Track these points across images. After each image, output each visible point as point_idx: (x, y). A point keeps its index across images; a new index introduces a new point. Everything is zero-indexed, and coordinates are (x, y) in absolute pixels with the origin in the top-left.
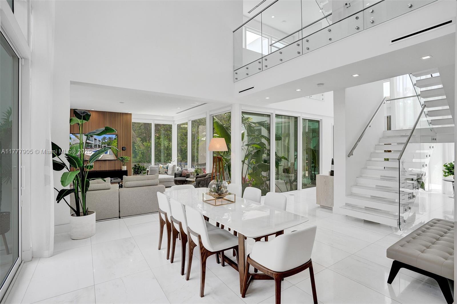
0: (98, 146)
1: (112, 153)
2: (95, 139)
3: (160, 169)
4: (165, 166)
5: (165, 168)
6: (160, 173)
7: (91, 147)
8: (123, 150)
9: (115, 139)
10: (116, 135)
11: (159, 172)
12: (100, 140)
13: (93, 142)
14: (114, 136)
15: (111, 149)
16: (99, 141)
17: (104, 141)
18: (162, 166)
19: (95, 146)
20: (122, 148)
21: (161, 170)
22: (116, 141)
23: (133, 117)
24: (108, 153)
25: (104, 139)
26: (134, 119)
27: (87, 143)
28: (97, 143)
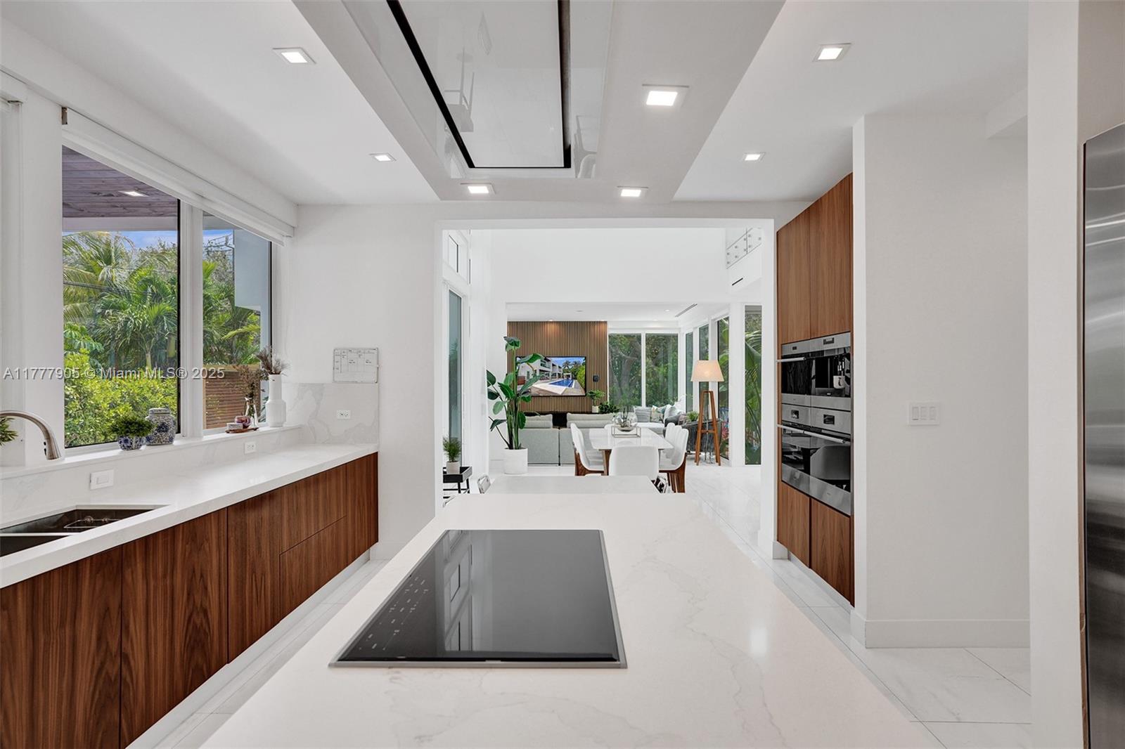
0: (557, 375)
1: (578, 384)
2: (553, 365)
4: (660, 409)
5: (659, 412)
6: (652, 420)
7: (547, 377)
8: (594, 380)
9: (583, 364)
10: (586, 358)
11: (651, 418)
12: (561, 366)
13: (551, 370)
14: (582, 360)
15: (576, 380)
16: (559, 367)
17: (567, 368)
18: (655, 408)
19: (554, 375)
20: (594, 377)
21: (654, 415)
22: (584, 367)
23: (609, 326)
24: (573, 386)
25: (567, 364)
26: (611, 329)
27: (540, 370)
28: (557, 371)
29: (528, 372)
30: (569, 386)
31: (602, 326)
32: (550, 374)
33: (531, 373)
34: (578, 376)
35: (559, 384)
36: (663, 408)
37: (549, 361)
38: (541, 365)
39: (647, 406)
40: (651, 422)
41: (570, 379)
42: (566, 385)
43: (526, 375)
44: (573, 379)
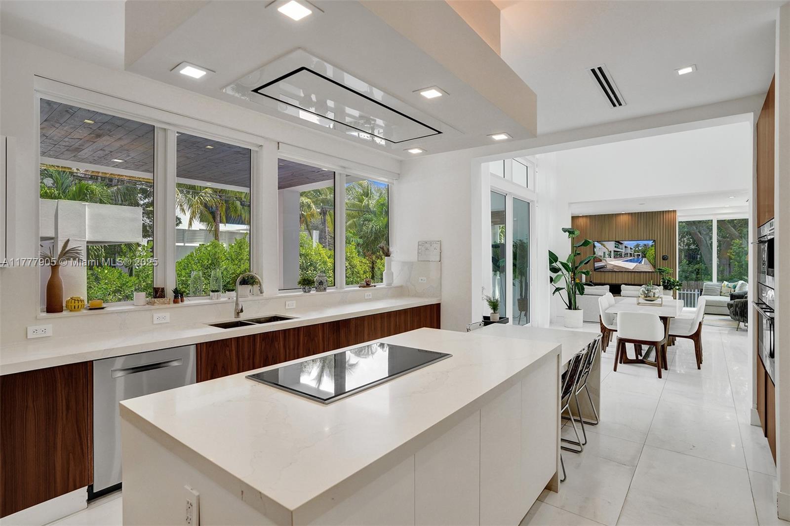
0: (629, 254)
1: (648, 262)
2: (626, 247)
3: (723, 288)
4: (731, 285)
5: (730, 287)
6: (722, 294)
7: (621, 256)
8: (663, 259)
9: (652, 246)
10: (654, 241)
11: (721, 292)
13: (623, 251)
14: (650, 243)
15: (646, 259)
16: (631, 248)
17: (637, 249)
18: (727, 283)
19: (626, 254)
20: (663, 256)
21: (724, 290)
22: (653, 248)
23: (678, 214)
24: (643, 263)
25: (638, 246)
26: (680, 216)
27: (615, 251)
28: (629, 251)
29: (604, 253)
30: (640, 263)
31: (672, 215)
32: (623, 254)
33: (607, 253)
34: (647, 255)
35: (631, 261)
36: (734, 284)
37: (621, 244)
38: (615, 247)
39: (718, 280)
40: (720, 295)
41: (641, 257)
42: (636, 262)
43: (602, 255)
44: (642, 257)
